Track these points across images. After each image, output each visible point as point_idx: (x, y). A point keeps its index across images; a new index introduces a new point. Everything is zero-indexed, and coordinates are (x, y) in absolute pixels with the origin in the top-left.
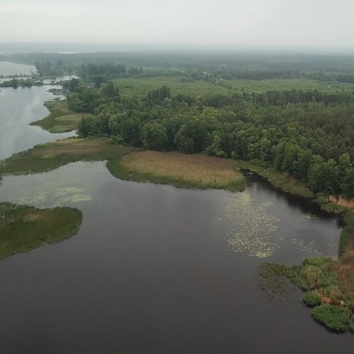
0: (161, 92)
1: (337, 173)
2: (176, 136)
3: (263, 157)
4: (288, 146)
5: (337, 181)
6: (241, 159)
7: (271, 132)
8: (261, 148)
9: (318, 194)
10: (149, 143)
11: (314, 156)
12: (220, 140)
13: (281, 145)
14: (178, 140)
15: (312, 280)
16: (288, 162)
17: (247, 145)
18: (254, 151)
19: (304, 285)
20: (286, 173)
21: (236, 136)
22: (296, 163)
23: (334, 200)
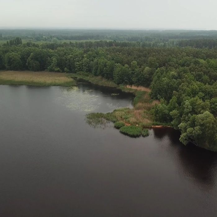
0: (16, 42)
1: (130, 72)
2: (27, 61)
3: (85, 70)
4: (100, 61)
5: (130, 77)
6: (71, 72)
7: (89, 55)
8: (83, 65)
9: (120, 85)
10: (9, 66)
11: (116, 64)
12: (57, 61)
13: (95, 60)
14: (29, 63)
15: (119, 117)
16: (101, 70)
17: (74, 63)
18: (79, 66)
19: (115, 120)
20: (100, 76)
21: (67, 58)
22: (105, 69)
23: (130, 87)
